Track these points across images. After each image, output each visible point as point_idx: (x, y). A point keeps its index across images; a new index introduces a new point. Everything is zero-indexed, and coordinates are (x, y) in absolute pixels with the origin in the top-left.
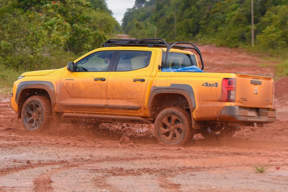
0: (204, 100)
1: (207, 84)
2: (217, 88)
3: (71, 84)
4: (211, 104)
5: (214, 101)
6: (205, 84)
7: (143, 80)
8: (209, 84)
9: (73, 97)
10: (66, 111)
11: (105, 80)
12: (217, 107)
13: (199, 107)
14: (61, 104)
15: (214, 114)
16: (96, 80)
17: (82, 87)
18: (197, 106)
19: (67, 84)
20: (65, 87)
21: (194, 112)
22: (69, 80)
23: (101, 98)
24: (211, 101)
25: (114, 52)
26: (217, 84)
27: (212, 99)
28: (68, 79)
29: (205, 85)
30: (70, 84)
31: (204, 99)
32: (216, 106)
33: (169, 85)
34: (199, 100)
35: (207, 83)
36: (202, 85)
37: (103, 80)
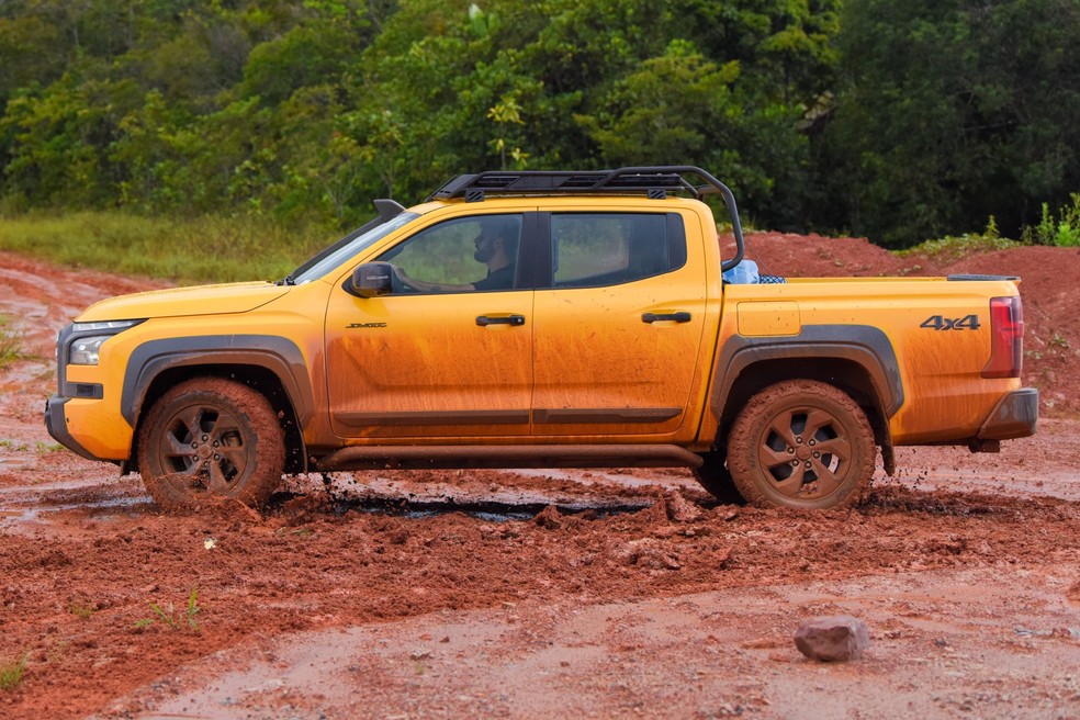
0: (932, 376)
1: (937, 322)
2: (975, 331)
3: (373, 342)
4: (959, 389)
5: (967, 376)
6: (931, 319)
7: (683, 318)
8: (947, 320)
9: (381, 389)
10: (351, 441)
11: (523, 323)
12: (981, 395)
13: (916, 399)
14: (335, 415)
15: (971, 421)
16: (482, 321)
17: (425, 349)
18: (908, 396)
19: (357, 341)
20: (348, 354)
21: (896, 416)
22: (367, 325)
23: (505, 387)
24: (958, 376)
25: (520, 218)
26: (974, 318)
27: (962, 371)
28: (359, 325)
29: (932, 323)
30: (368, 341)
31: (932, 370)
32: (977, 392)
33: (791, 330)
34: (915, 376)
35: (938, 318)
36: (922, 326)
37: (515, 321)
